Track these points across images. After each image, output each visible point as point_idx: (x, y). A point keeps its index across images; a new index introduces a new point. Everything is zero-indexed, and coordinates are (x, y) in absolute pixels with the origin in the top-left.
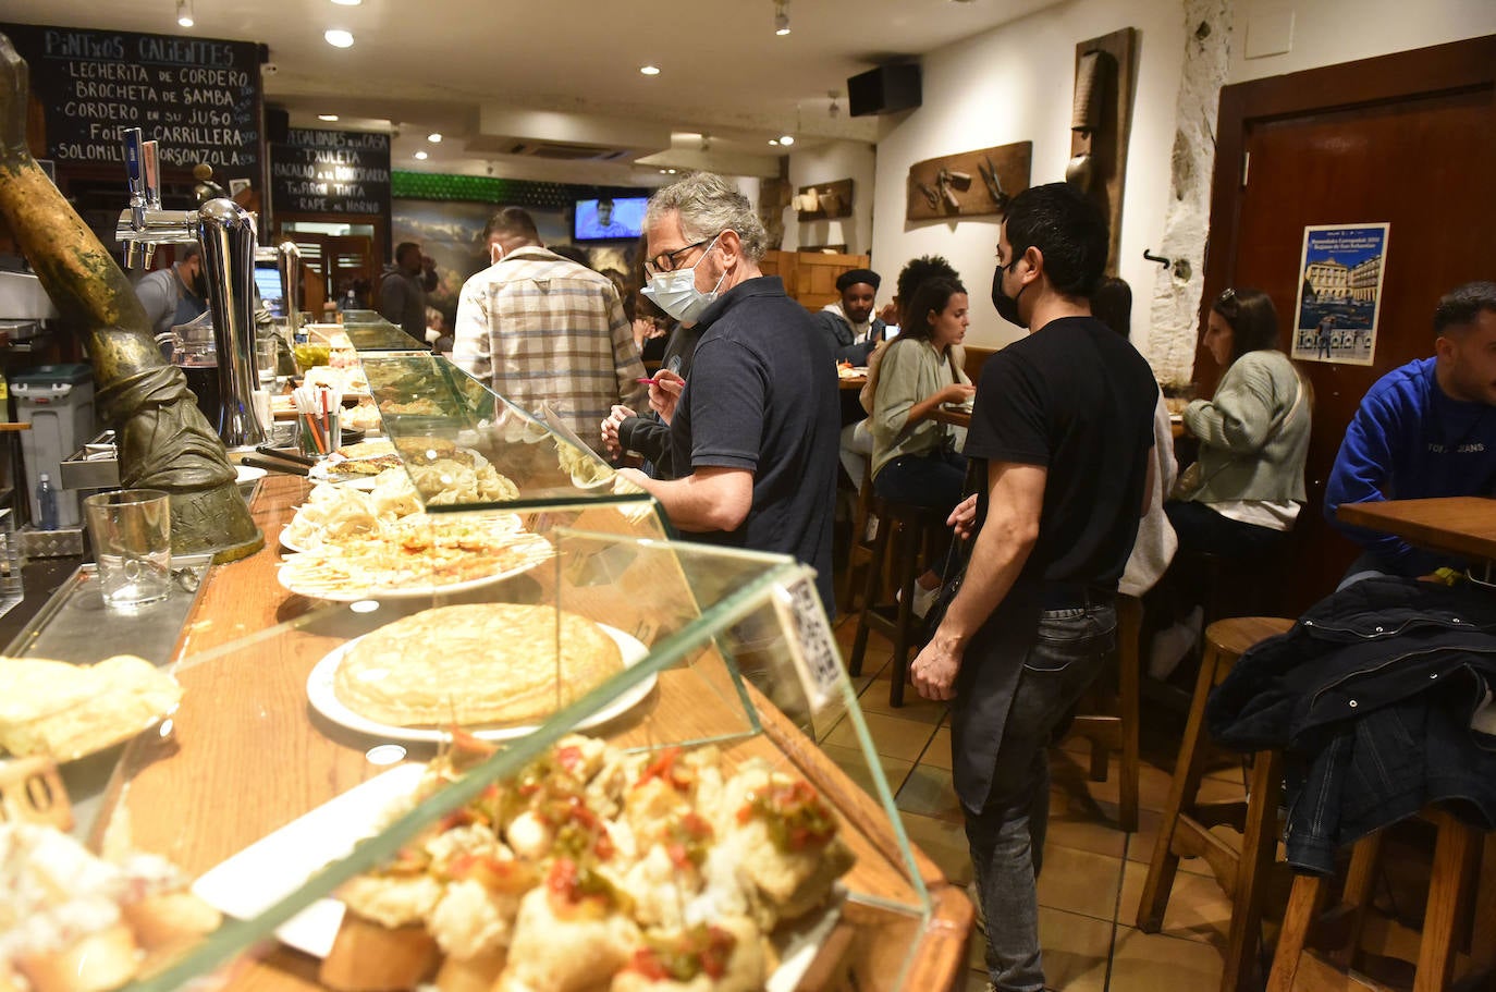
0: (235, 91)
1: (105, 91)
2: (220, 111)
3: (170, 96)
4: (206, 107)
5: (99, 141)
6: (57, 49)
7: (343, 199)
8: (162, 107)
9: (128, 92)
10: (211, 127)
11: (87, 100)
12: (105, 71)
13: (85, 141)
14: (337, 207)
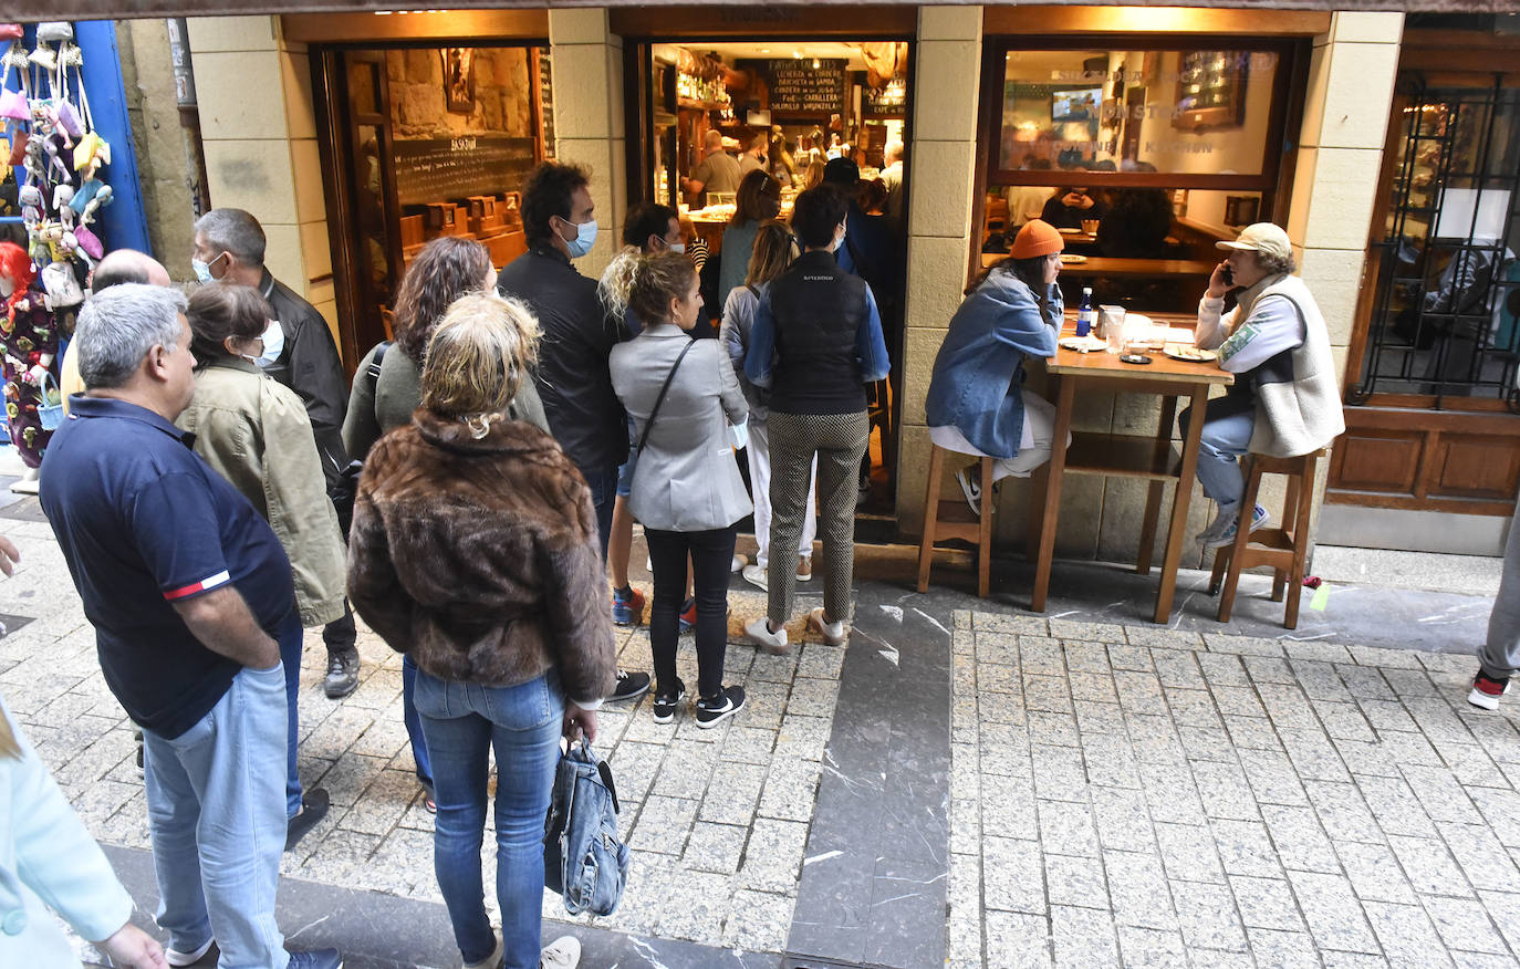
0: (836, 79)
1: (789, 82)
2: (830, 87)
3: (811, 83)
4: (824, 86)
5: (786, 102)
6: (773, 67)
7: (896, 107)
8: (808, 87)
9: (796, 82)
10: (825, 94)
11: (783, 86)
12: (789, 74)
13: (781, 102)
14: (893, 111)
